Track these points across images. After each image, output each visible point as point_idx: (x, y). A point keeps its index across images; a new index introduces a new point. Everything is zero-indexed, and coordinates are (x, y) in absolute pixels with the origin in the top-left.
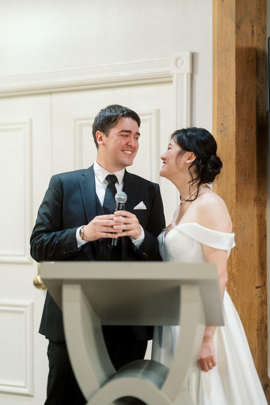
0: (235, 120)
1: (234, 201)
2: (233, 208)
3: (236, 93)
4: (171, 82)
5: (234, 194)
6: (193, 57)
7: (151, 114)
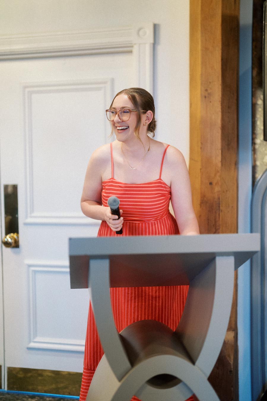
0: (220, 87)
1: (220, 165)
2: (218, 172)
3: (222, 60)
4: (131, 52)
5: (219, 158)
6: (156, 28)
7: (105, 83)
